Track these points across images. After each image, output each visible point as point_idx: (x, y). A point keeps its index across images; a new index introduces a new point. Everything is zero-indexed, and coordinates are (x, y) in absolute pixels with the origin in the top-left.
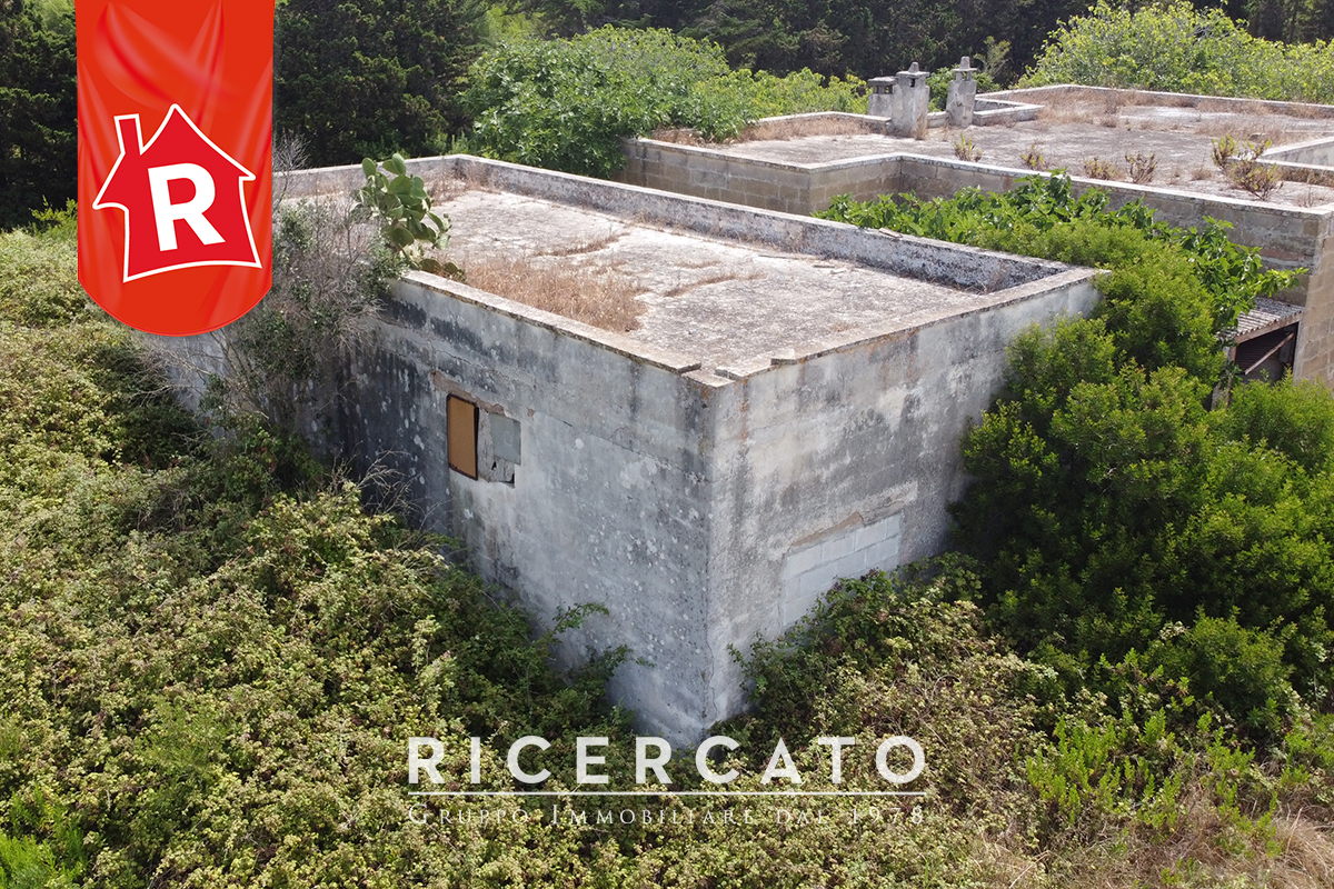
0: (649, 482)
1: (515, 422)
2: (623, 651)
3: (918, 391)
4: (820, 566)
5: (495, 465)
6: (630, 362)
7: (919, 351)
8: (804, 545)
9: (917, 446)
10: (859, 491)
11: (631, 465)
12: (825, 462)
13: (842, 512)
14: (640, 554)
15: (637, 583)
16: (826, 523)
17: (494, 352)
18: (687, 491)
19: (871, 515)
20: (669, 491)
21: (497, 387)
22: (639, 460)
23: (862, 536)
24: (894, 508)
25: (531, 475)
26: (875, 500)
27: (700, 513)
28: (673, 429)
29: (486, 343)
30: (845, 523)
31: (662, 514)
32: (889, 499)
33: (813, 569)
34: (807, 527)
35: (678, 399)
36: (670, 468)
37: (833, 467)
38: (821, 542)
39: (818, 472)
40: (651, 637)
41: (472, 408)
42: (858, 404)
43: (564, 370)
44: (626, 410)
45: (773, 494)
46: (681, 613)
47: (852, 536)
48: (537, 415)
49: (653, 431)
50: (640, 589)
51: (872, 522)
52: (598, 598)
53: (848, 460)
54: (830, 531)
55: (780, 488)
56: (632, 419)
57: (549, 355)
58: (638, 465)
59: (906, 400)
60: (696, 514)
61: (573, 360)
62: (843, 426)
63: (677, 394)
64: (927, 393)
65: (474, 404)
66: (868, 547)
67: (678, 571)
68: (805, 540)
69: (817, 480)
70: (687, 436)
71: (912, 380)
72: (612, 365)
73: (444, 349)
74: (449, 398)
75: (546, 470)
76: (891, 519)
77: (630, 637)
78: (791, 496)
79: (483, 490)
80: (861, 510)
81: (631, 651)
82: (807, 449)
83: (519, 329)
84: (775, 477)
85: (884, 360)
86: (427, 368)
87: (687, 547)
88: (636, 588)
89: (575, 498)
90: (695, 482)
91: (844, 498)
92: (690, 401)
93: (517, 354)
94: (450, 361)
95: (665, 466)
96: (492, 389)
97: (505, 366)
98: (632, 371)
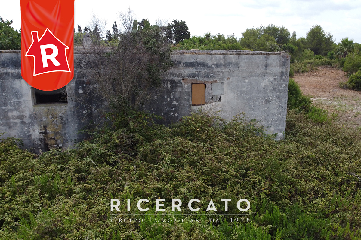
0: (270, 83)
1: (222, 83)
5: (213, 98)
6: (265, 56)
11: (265, 81)
14: (267, 101)
17: (213, 66)
18: (282, 81)
20: (276, 83)
21: (214, 75)
28: (278, 68)
29: (210, 64)
31: (274, 89)
35: (280, 61)
36: (277, 77)
40: (270, 120)
41: (203, 85)
43: (242, 64)
44: (264, 67)
48: (231, 79)
49: (272, 70)
56: (265, 70)
57: (236, 61)
58: (267, 80)
60: (285, 85)
61: (246, 60)
65: (203, 83)
67: (279, 100)
70: (282, 68)
72: (259, 58)
73: (191, 70)
74: (192, 84)
75: (234, 92)
83: (224, 57)
87: (282, 94)
90: (284, 78)
92: (283, 60)
93: (224, 64)
94: (193, 73)
95: (275, 78)
96: (212, 77)
97: (217, 69)
98: (266, 58)
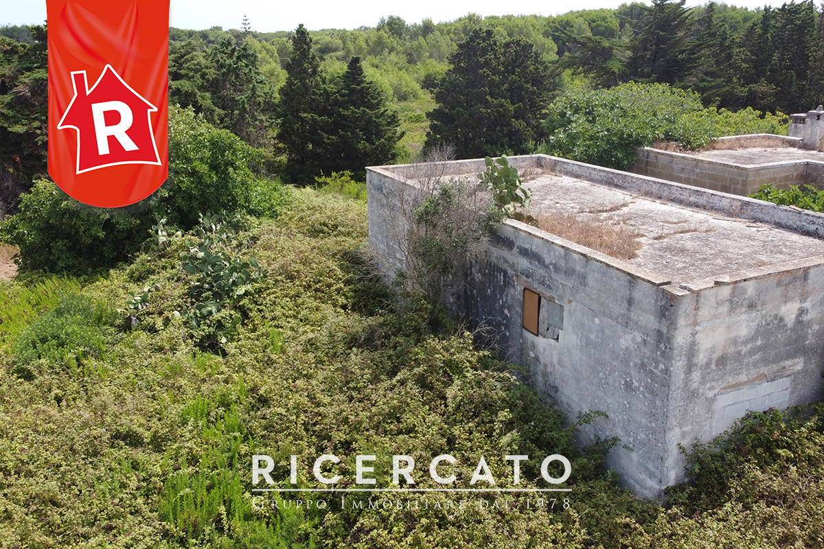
0: (636, 346)
1: (561, 306)
2: (615, 440)
3: (807, 305)
4: (738, 403)
5: (548, 329)
6: (629, 278)
7: (809, 281)
8: (728, 390)
9: (806, 337)
10: (765, 361)
11: (626, 336)
12: (745, 343)
13: (753, 372)
14: (628, 386)
15: (626, 403)
16: (743, 378)
17: (551, 267)
18: (659, 353)
19: (772, 376)
20: (647, 352)
21: (552, 286)
22: (631, 333)
23: (765, 388)
24: (788, 373)
25: (569, 337)
26: (775, 367)
27: (665, 366)
28: (652, 317)
29: (547, 261)
30: (755, 379)
31: (643, 365)
32: (784, 367)
33: (733, 404)
34: (731, 380)
35: (656, 301)
36: (649, 339)
37: (749, 346)
38: (739, 389)
39: (740, 348)
40: (632, 434)
41: (537, 296)
42: (768, 310)
43: (591, 280)
44: (625, 304)
45: (711, 359)
46: (651, 422)
47: (759, 387)
48: (574, 303)
49: (640, 317)
50: (628, 406)
51: (772, 380)
52: (603, 408)
53: (759, 343)
54: (746, 383)
55: (715, 356)
56: (629, 310)
57: (583, 270)
58: (631, 336)
59: (799, 309)
60: (663, 367)
61: (596, 274)
62: (757, 322)
63: (655, 298)
64: (813, 306)
65: (538, 294)
66: (769, 395)
67: (651, 398)
68: (729, 387)
69: (739, 353)
70: (660, 322)
71: (804, 298)
72: (618, 279)
73: (524, 263)
74: (524, 290)
75: (577, 334)
76: (784, 379)
77: (620, 432)
78: (722, 361)
79: (540, 341)
80: (766, 373)
81: (620, 440)
82: (734, 334)
83: (566, 255)
84: (713, 350)
85: (786, 285)
86: (513, 273)
87: (656, 385)
88: (625, 405)
89: (593, 351)
90: (663, 349)
91: (755, 365)
92: (664, 302)
93: (564, 269)
94: (527, 270)
95: (646, 338)
96: (549, 287)
97: (557, 275)
98: (630, 282)
